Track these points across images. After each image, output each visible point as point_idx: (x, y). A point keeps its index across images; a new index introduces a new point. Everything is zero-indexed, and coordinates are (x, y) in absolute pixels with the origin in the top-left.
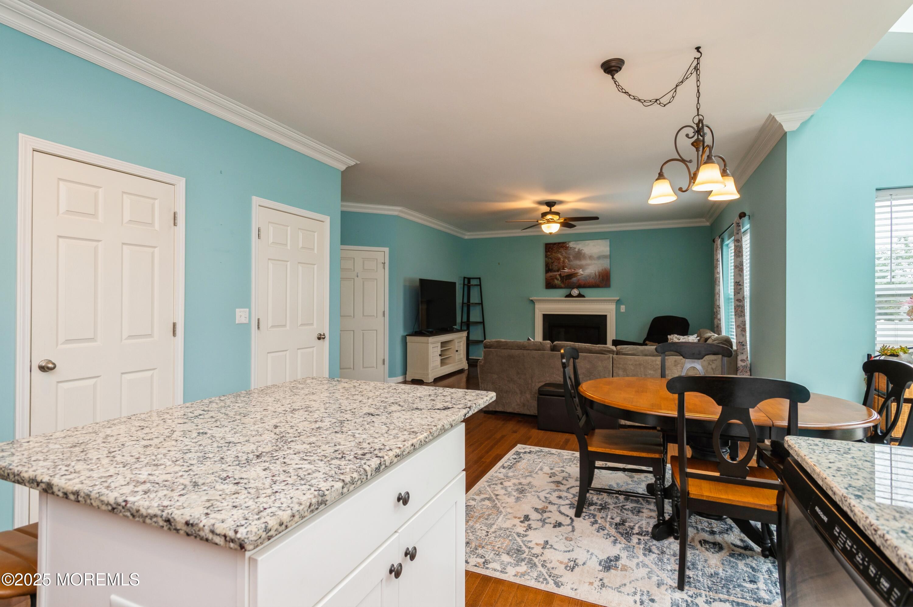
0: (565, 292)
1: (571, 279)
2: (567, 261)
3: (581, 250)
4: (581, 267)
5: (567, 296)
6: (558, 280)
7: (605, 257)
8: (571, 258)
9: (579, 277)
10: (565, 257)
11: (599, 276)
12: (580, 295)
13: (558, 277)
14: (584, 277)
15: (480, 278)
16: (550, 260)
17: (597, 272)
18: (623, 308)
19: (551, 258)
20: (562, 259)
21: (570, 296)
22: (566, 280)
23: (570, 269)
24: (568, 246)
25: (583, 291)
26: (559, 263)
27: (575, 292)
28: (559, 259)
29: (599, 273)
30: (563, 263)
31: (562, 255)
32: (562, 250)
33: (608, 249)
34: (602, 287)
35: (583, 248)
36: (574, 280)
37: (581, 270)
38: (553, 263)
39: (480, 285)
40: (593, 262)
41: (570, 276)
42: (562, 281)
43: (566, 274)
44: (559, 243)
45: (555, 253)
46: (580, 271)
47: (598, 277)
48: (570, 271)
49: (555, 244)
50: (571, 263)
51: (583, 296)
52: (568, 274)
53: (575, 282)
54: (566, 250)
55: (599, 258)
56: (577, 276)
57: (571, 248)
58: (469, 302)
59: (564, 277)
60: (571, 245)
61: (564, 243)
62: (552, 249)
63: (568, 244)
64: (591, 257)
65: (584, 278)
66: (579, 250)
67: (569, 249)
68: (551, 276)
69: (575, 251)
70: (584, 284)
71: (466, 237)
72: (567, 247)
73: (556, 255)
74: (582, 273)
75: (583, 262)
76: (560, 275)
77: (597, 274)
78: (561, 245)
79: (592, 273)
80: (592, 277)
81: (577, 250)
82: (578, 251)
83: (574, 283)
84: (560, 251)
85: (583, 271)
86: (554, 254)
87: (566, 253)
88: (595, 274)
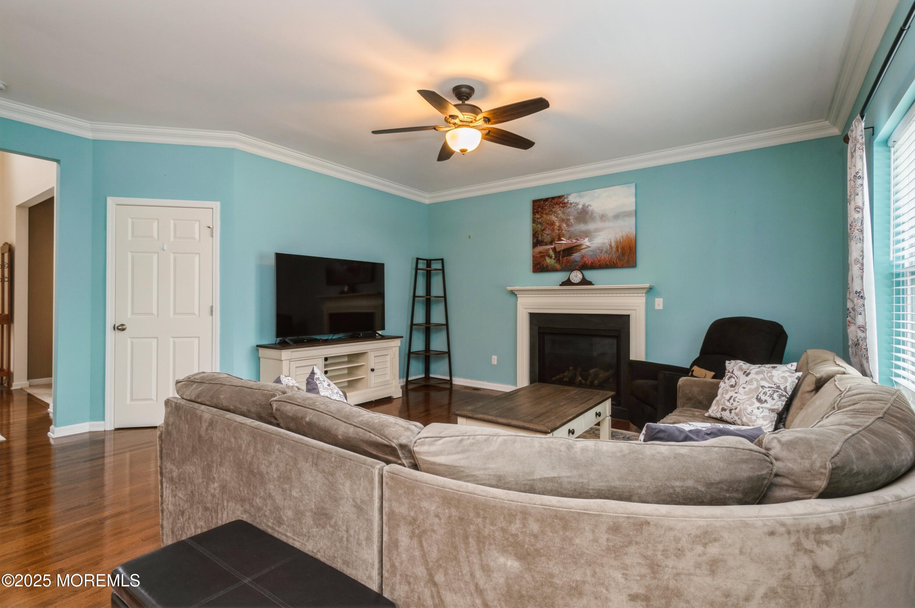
0: (561, 276)
1: (570, 255)
2: (565, 225)
3: (587, 207)
4: (587, 234)
5: (563, 284)
6: (551, 258)
7: (626, 215)
8: (572, 221)
9: (583, 251)
10: (562, 220)
11: (617, 247)
12: (585, 282)
13: (551, 253)
14: (592, 251)
15: (442, 260)
16: (539, 226)
17: (613, 241)
18: (659, 303)
19: (540, 223)
20: (557, 224)
21: (568, 282)
22: (563, 257)
23: (569, 238)
24: (566, 201)
25: (590, 275)
26: (553, 230)
27: (576, 276)
28: (552, 224)
29: (616, 242)
30: (559, 230)
31: (557, 217)
32: (557, 209)
33: (633, 199)
34: (622, 267)
35: (590, 203)
36: (576, 256)
37: (587, 239)
38: (544, 230)
39: (443, 270)
40: (607, 224)
41: (570, 250)
42: (558, 260)
43: (563, 248)
44: (553, 198)
45: (546, 214)
46: (586, 242)
47: (614, 249)
48: (569, 242)
49: (546, 200)
50: (571, 229)
51: (590, 283)
52: (566, 247)
53: (578, 259)
54: (563, 207)
55: (617, 217)
56: (580, 250)
57: (571, 204)
58: (430, 295)
59: (559, 252)
60: (572, 199)
61: (560, 197)
62: (542, 208)
63: (567, 198)
64: (603, 217)
65: (591, 253)
66: (584, 206)
67: (569, 205)
68: (540, 253)
69: (578, 209)
70: (592, 263)
71: (427, 202)
72: (565, 203)
73: (548, 218)
74: (588, 244)
75: (591, 226)
76: (554, 249)
77: (613, 244)
78: (556, 200)
79: (604, 243)
80: (605, 249)
81: (580, 206)
82: (582, 208)
83: (576, 261)
84: (554, 210)
85: (589, 241)
86: (544, 216)
87: (563, 213)
88: (611, 246)
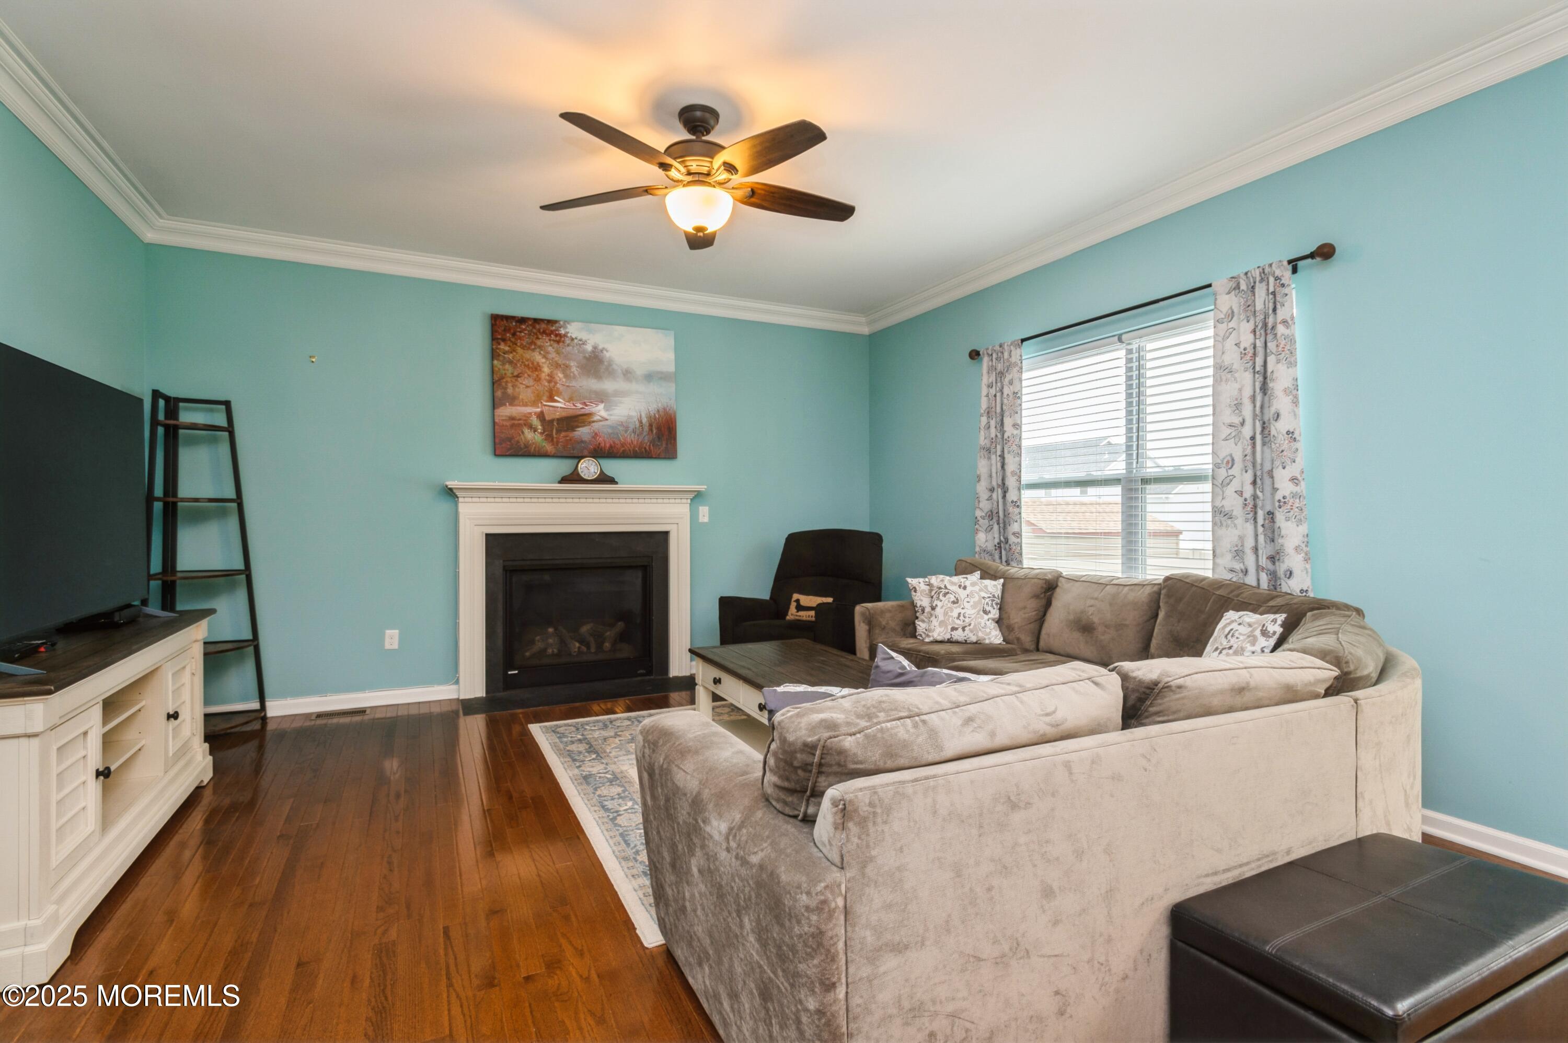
0: (563, 467)
1: (573, 429)
2: (561, 375)
3: (602, 351)
4: (601, 397)
5: (564, 480)
6: (535, 430)
7: (663, 377)
8: (574, 369)
9: (596, 426)
10: (558, 366)
11: (651, 425)
12: (604, 479)
13: (535, 421)
14: (610, 427)
15: (227, 404)
16: (507, 366)
17: (643, 415)
18: (704, 514)
19: (511, 362)
20: (546, 370)
21: (573, 478)
22: (558, 431)
23: (570, 399)
24: (562, 332)
25: (612, 467)
26: (538, 380)
27: (589, 467)
28: (537, 368)
29: (649, 417)
30: (549, 382)
31: (544, 357)
32: (544, 341)
33: (671, 356)
34: (658, 457)
35: (606, 346)
36: (583, 432)
37: (601, 406)
38: (518, 376)
39: (230, 429)
40: (634, 386)
41: (572, 421)
42: (549, 438)
43: (558, 415)
44: (536, 321)
45: (523, 347)
46: (600, 410)
47: (646, 429)
48: (570, 405)
49: (523, 320)
50: (573, 383)
51: (612, 481)
52: (564, 414)
53: (586, 438)
54: (558, 342)
55: (649, 377)
56: (590, 423)
57: (572, 339)
58: (175, 494)
59: (552, 421)
60: (574, 330)
61: (550, 322)
62: (514, 334)
63: (565, 327)
64: (628, 374)
65: (610, 431)
66: (595, 348)
67: (568, 341)
68: (512, 418)
69: (584, 351)
70: (611, 447)
71: (150, 236)
72: (560, 335)
73: (528, 355)
74: (603, 414)
75: (608, 385)
76: (541, 416)
77: (645, 420)
78: (543, 326)
79: (629, 417)
80: (632, 427)
81: (589, 348)
82: (593, 352)
83: (582, 442)
84: (539, 342)
85: (607, 409)
86: (519, 350)
87: (558, 353)
88: (641, 422)
